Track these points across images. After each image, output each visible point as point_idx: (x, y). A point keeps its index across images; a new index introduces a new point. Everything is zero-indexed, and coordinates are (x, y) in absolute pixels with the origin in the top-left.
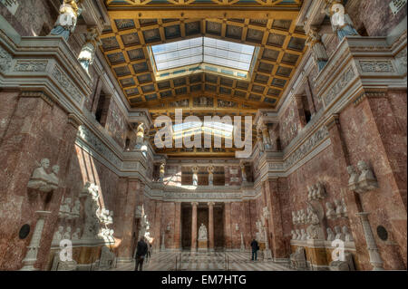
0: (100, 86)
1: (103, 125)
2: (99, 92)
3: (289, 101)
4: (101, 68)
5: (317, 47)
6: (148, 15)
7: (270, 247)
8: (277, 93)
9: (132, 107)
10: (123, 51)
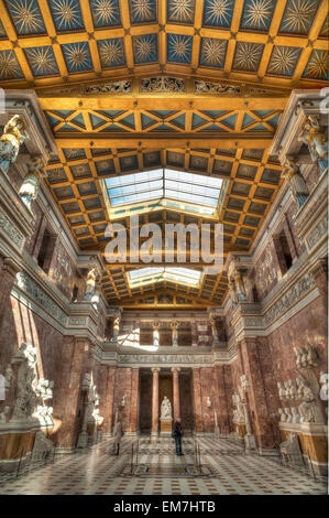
0: (44, 224)
1: (47, 271)
2: (42, 231)
3: (265, 242)
4: (46, 204)
5: (294, 180)
6: (101, 144)
7: (253, 431)
8: (251, 234)
9: (82, 249)
10: (71, 184)
